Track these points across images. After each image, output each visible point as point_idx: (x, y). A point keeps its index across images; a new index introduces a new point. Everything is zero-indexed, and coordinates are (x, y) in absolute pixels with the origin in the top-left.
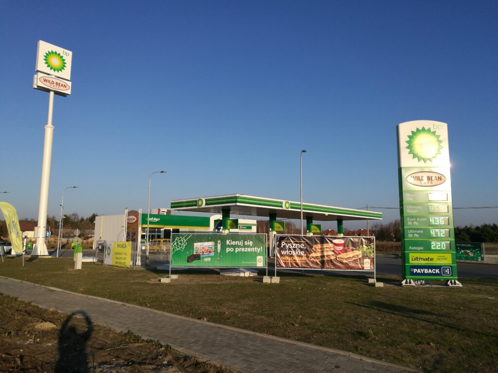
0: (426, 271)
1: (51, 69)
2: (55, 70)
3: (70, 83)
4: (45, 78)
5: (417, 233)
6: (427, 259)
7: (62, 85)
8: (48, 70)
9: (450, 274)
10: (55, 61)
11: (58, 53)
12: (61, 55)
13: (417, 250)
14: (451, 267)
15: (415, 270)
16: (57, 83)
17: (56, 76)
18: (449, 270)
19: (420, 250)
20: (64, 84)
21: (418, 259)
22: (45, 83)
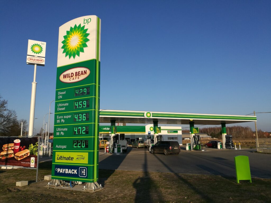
0: (67, 171)
1: (35, 53)
2: (36, 53)
3: (44, 59)
4: (30, 58)
5: (62, 131)
6: (68, 159)
7: (40, 60)
8: (33, 54)
9: (85, 176)
10: (37, 49)
11: (38, 44)
12: (40, 45)
13: (61, 149)
14: (87, 167)
15: (59, 170)
16: (37, 60)
17: (37, 57)
18: (85, 171)
19: (64, 149)
20: (41, 59)
21: (62, 158)
22: (31, 60)
